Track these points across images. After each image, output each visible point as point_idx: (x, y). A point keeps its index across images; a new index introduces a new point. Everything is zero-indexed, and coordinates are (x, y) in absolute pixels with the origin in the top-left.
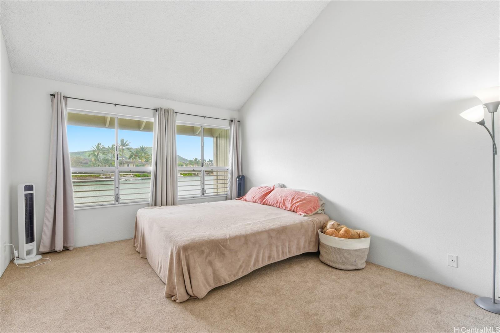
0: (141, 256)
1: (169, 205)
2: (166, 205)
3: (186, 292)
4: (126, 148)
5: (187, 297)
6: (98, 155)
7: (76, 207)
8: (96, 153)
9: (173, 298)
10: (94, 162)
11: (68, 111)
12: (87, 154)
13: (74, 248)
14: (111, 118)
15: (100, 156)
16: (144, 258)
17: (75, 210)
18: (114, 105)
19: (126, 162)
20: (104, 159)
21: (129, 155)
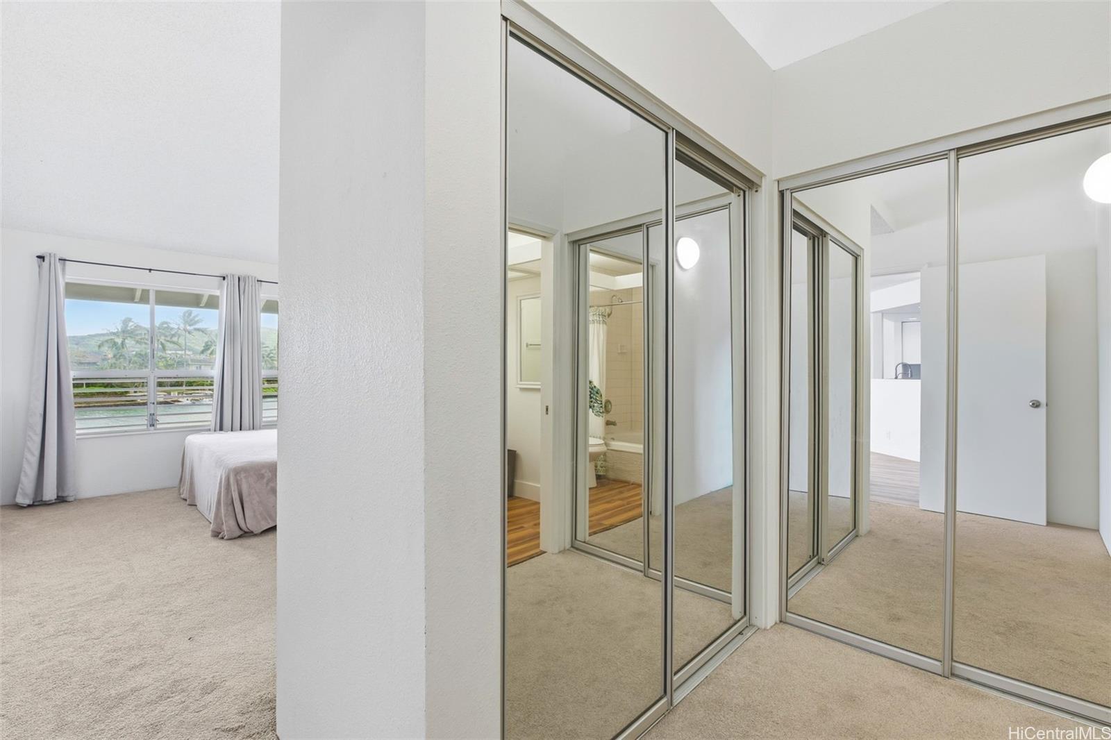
0: (188, 502)
1: (236, 430)
2: (241, 430)
3: (237, 525)
4: (196, 329)
5: (239, 533)
6: (123, 343)
7: (78, 435)
8: (119, 341)
9: (220, 536)
10: (114, 361)
11: (67, 281)
12: (94, 343)
13: (75, 500)
14: (143, 290)
15: (127, 345)
16: (193, 505)
17: (78, 439)
18: (148, 271)
19: (192, 360)
20: (139, 355)
21: (204, 345)
